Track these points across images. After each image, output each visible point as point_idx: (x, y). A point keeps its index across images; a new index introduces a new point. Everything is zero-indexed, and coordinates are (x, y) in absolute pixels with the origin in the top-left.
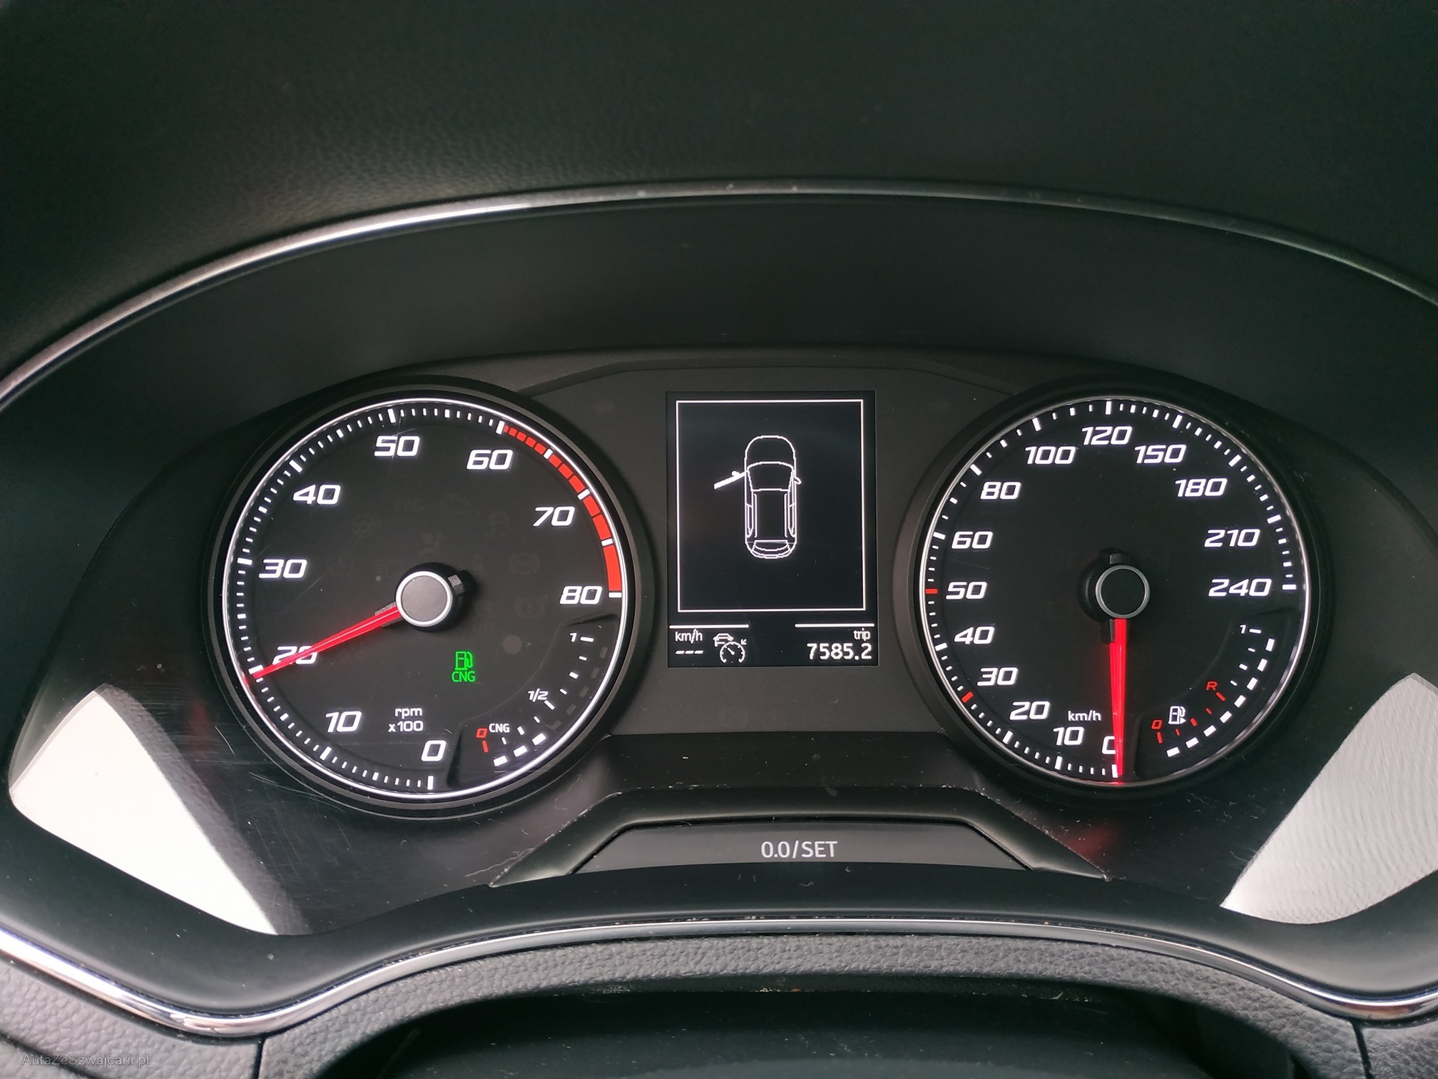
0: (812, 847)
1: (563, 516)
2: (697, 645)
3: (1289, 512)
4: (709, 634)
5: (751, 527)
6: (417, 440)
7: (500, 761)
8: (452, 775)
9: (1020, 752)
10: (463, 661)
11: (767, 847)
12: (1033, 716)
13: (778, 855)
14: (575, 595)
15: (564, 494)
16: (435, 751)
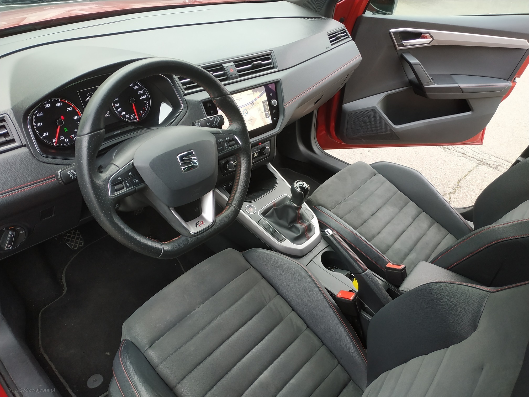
1: (70, 109)
3: (145, 88)
9: (128, 120)
11: (114, 133)
12: (128, 117)
14: (75, 118)
15: (70, 106)
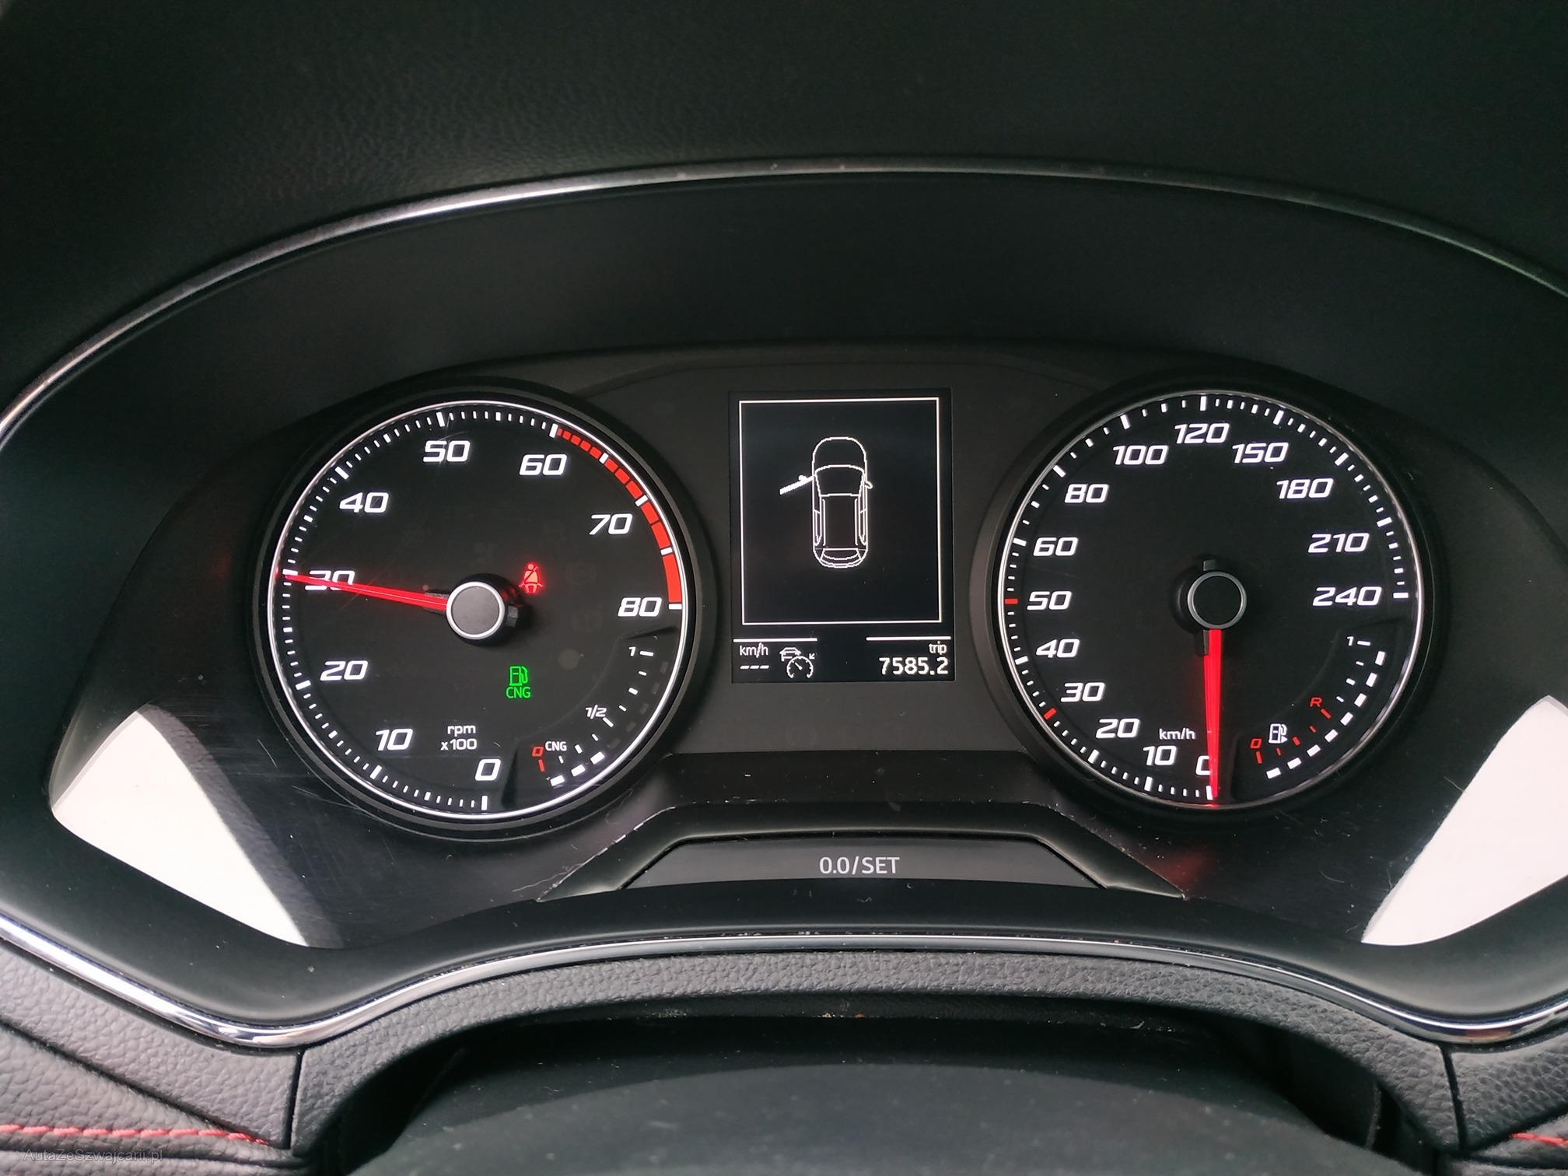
0: (873, 863)
1: (621, 524)
2: (762, 660)
3: (1401, 514)
4: (775, 648)
5: (819, 535)
6: (467, 444)
7: (557, 781)
8: (508, 794)
9: (1106, 772)
10: (518, 676)
11: (826, 863)
12: (1121, 734)
13: (837, 871)
14: (634, 607)
15: (622, 501)
16: (489, 770)
